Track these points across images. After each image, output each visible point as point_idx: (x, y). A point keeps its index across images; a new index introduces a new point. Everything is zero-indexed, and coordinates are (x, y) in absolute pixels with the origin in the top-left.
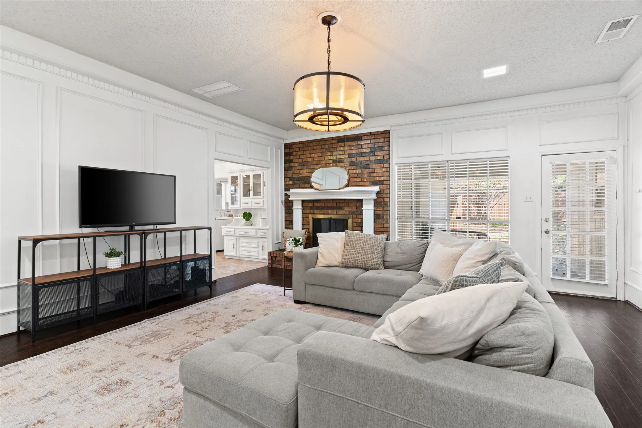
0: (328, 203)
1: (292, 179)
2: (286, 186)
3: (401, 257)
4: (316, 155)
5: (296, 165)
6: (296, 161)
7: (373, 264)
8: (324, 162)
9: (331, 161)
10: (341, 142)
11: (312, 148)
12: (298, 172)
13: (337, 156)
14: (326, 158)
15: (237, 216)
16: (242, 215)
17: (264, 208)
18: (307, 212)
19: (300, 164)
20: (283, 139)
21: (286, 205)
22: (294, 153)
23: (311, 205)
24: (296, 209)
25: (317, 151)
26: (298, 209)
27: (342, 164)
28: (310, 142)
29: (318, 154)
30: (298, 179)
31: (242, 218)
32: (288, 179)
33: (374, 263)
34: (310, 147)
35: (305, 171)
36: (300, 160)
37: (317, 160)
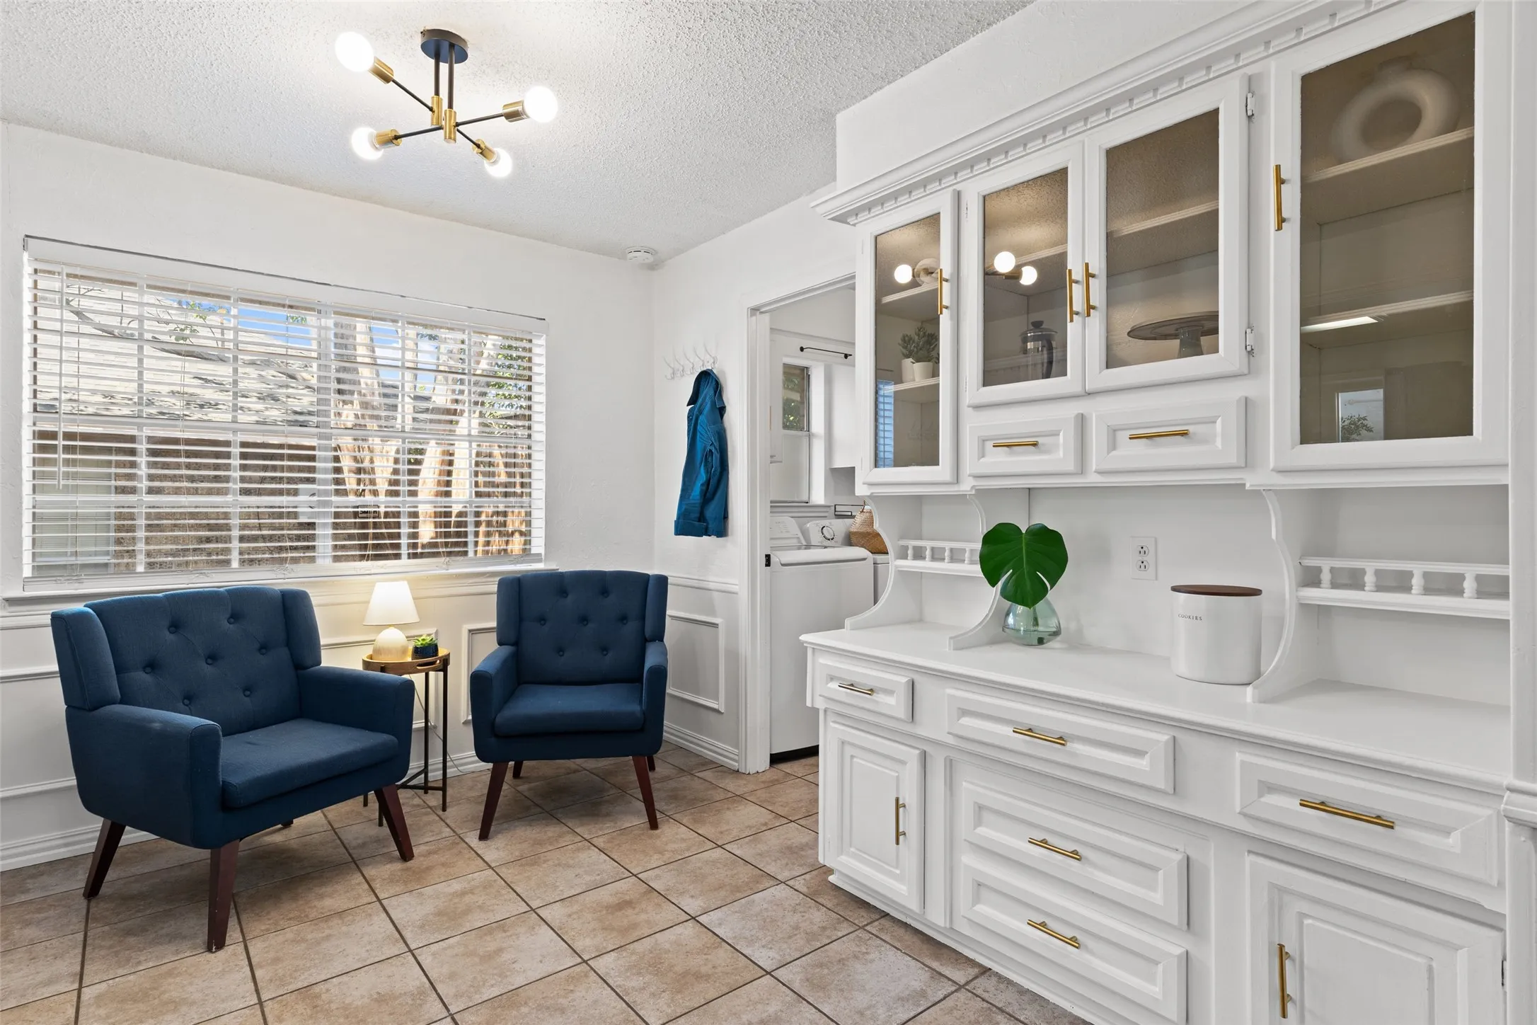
15: (919, 554)
16: (978, 546)
17: (1251, 481)
31: (977, 570)
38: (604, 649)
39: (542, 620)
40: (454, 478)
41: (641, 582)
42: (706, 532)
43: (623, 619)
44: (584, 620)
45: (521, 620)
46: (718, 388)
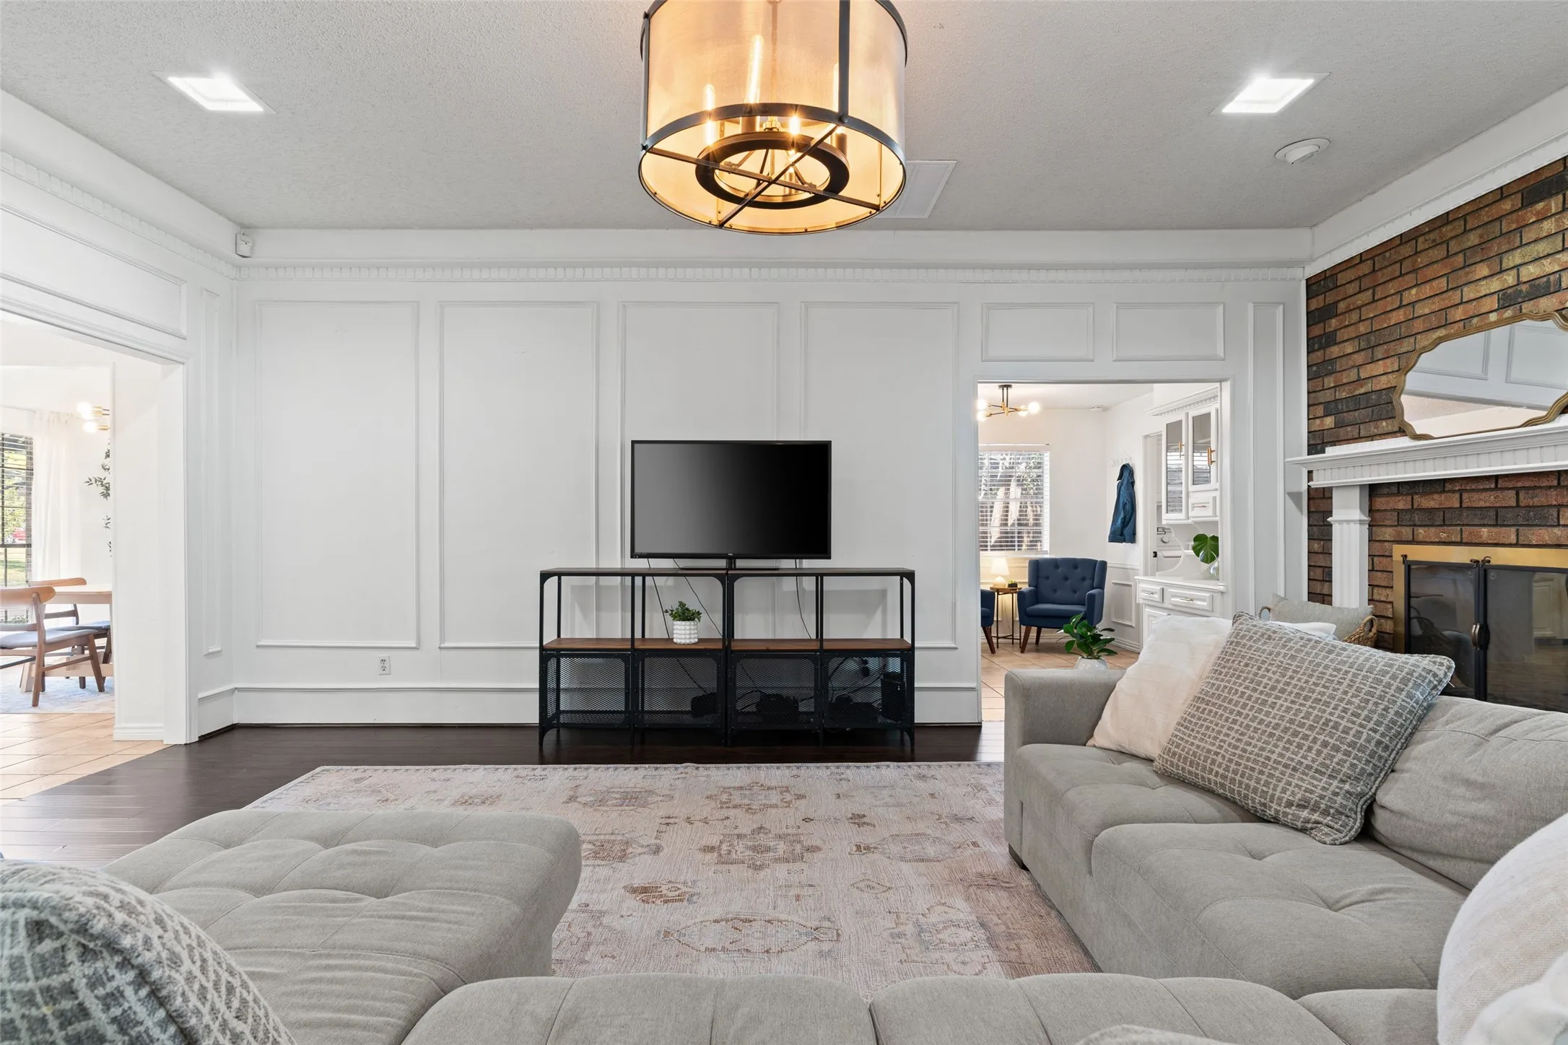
0: (1475, 496)
1: (1333, 406)
2: (1314, 439)
3: (1461, 806)
4: (1427, 290)
5: (1349, 348)
6: (1351, 332)
7: (1280, 799)
8: (1458, 314)
9: (1493, 303)
10: (1541, 200)
11: (1407, 266)
12: (1353, 375)
13: (1523, 271)
14: (1469, 293)
16: (1193, 542)
18: (1388, 533)
19: (1363, 345)
20: (1301, 263)
21: (1312, 509)
22: (1342, 306)
23: (1402, 503)
24: (1341, 522)
25: (1430, 272)
26: (1348, 522)
27: (1547, 303)
28: (1401, 244)
29: (1435, 283)
30: (1356, 402)
31: (1192, 551)
32: (1320, 411)
33: (1286, 796)
34: (1401, 262)
35: (1379, 368)
36: (1363, 328)
37: (1427, 311)
38: (1075, 592)
39: (1047, 578)
40: (1009, 514)
41: (1093, 563)
42: (1124, 541)
43: (1084, 579)
44: (1066, 579)
45: (1038, 577)
46: (1131, 473)
